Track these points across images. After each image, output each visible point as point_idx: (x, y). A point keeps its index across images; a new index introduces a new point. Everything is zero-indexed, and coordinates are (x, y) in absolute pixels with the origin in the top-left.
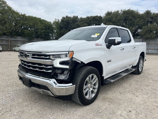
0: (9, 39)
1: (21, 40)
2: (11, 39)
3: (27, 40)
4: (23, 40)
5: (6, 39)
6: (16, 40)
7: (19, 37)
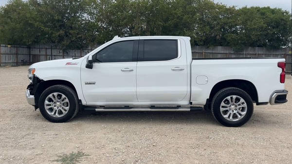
0: (204, 51)
1: (223, 52)
2: (207, 52)
3: (232, 52)
4: (225, 52)
5: (199, 52)
6: (214, 52)
7: (220, 48)
